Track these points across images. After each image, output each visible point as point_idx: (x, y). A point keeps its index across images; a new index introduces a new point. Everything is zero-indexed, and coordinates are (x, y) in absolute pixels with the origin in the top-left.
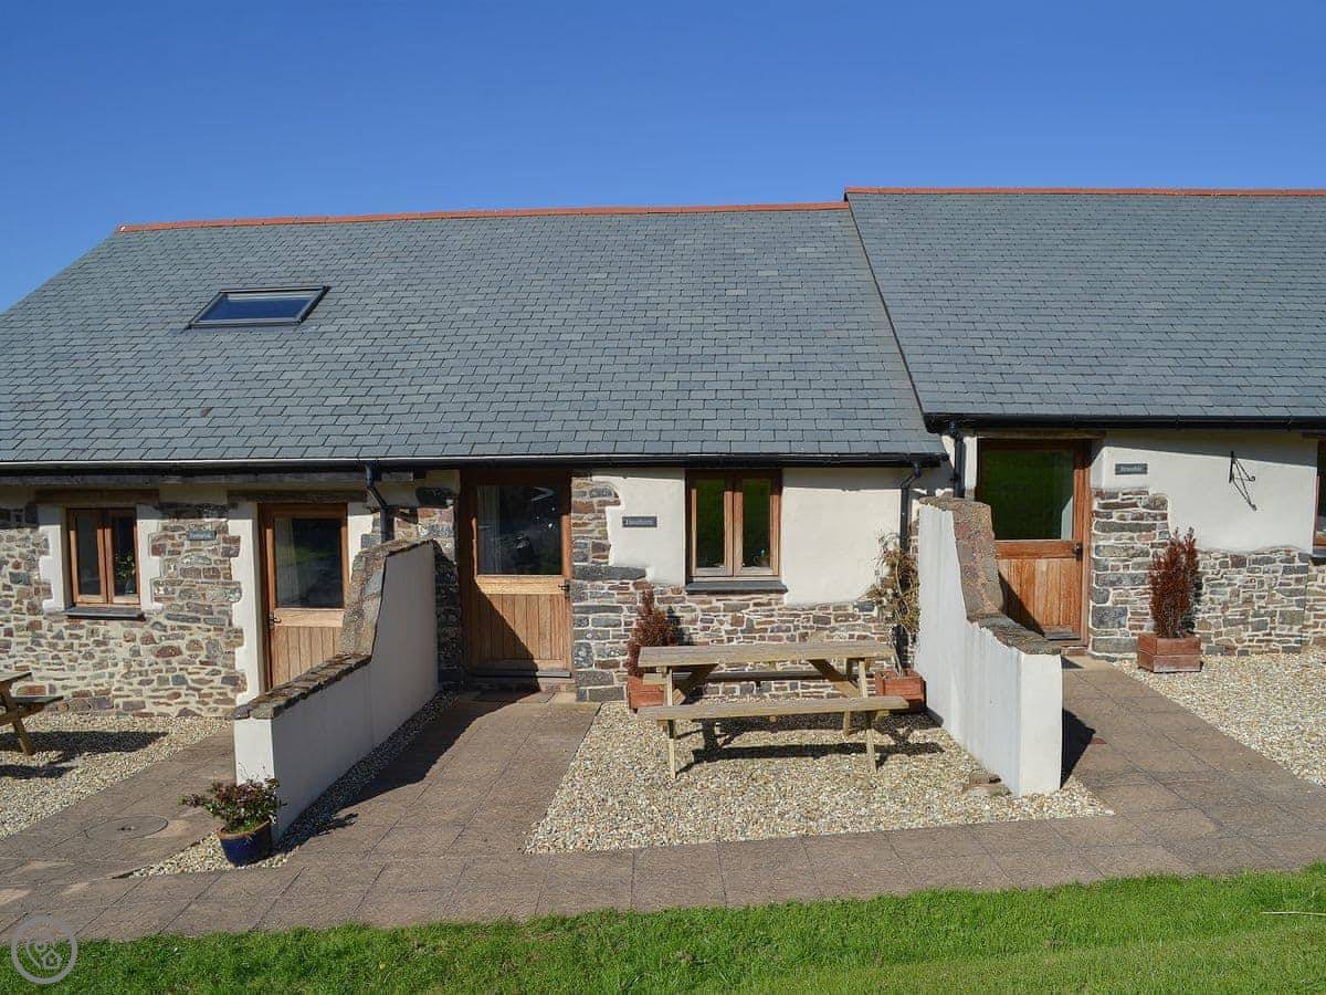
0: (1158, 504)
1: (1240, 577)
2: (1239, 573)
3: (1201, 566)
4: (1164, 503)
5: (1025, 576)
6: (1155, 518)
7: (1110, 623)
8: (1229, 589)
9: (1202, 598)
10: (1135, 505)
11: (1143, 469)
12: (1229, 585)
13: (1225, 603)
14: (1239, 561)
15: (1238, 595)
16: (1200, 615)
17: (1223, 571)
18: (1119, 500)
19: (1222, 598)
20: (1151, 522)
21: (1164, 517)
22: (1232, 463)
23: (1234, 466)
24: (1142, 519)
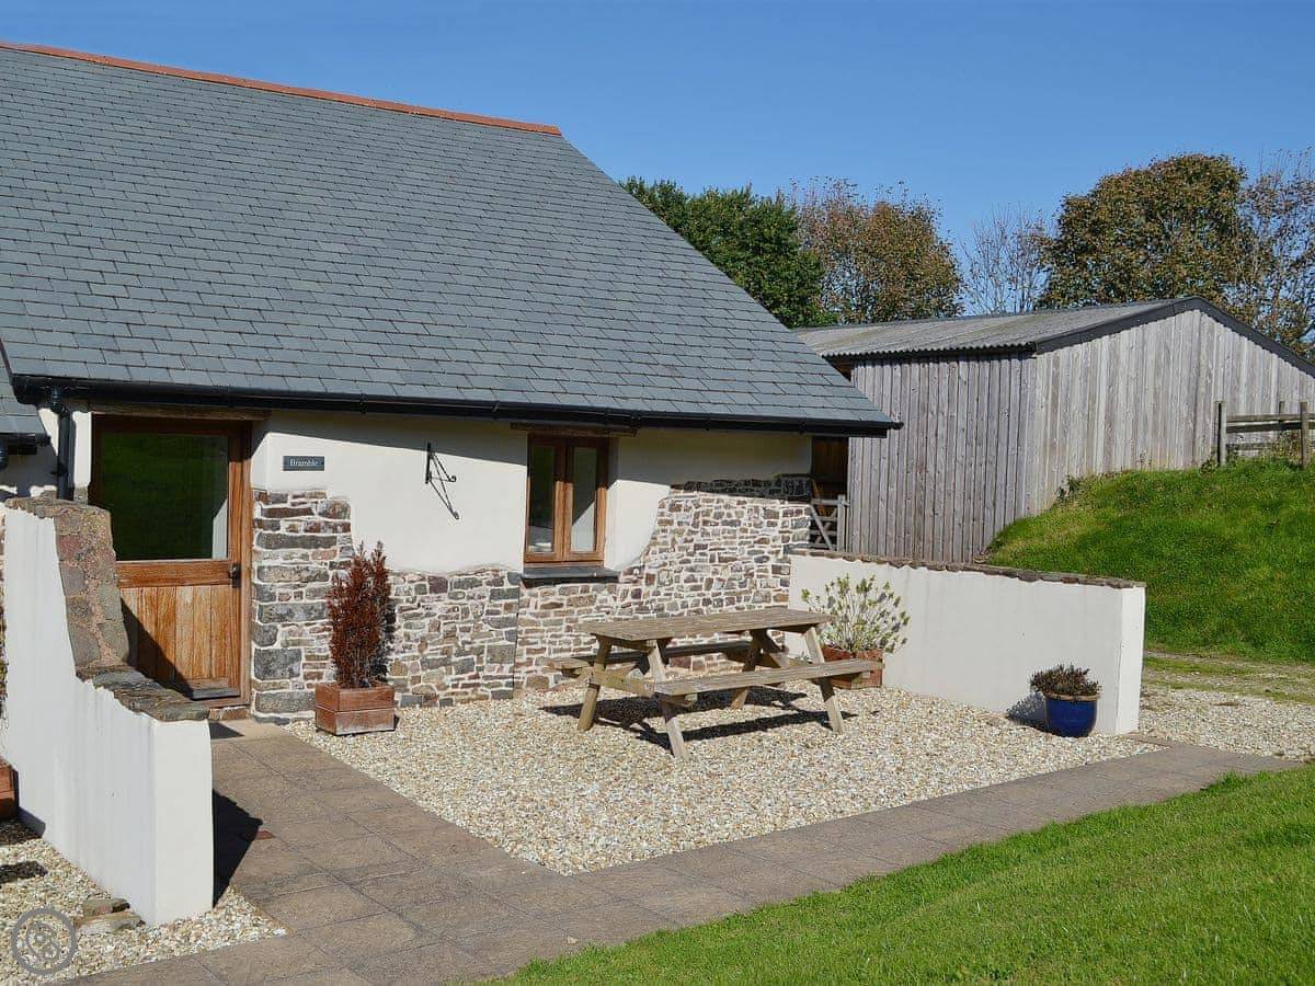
0: (338, 511)
1: (440, 604)
2: (439, 599)
3: (393, 592)
4: (346, 509)
5: (162, 610)
6: (335, 530)
7: (279, 672)
8: (427, 621)
9: (396, 633)
10: (308, 512)
11: (318, 464)
12: (428, 615)
13: (423, 639)
14: (438, 585)
15: (438, 629)
16: (393, 656)
17: (419, 597)
18: (288, 505)
19: (420, 633)
20: (329, 534)
21: (347, 528)
22: (429, 458)
23: (431, 461)
24: (319, 531)
